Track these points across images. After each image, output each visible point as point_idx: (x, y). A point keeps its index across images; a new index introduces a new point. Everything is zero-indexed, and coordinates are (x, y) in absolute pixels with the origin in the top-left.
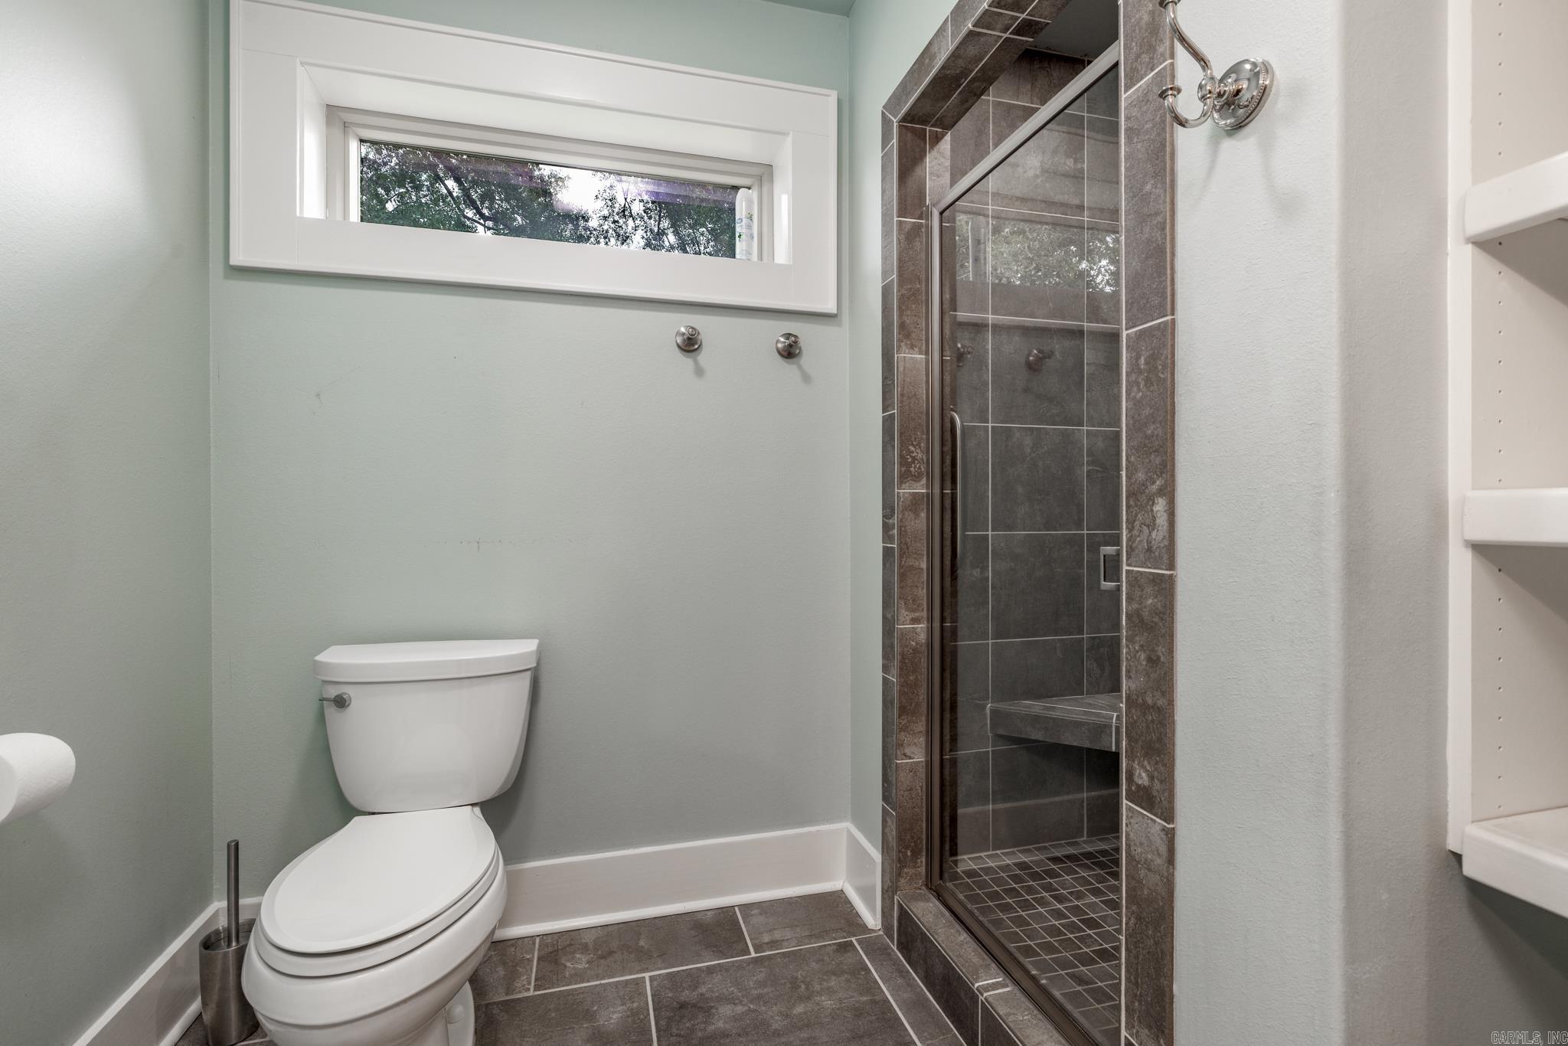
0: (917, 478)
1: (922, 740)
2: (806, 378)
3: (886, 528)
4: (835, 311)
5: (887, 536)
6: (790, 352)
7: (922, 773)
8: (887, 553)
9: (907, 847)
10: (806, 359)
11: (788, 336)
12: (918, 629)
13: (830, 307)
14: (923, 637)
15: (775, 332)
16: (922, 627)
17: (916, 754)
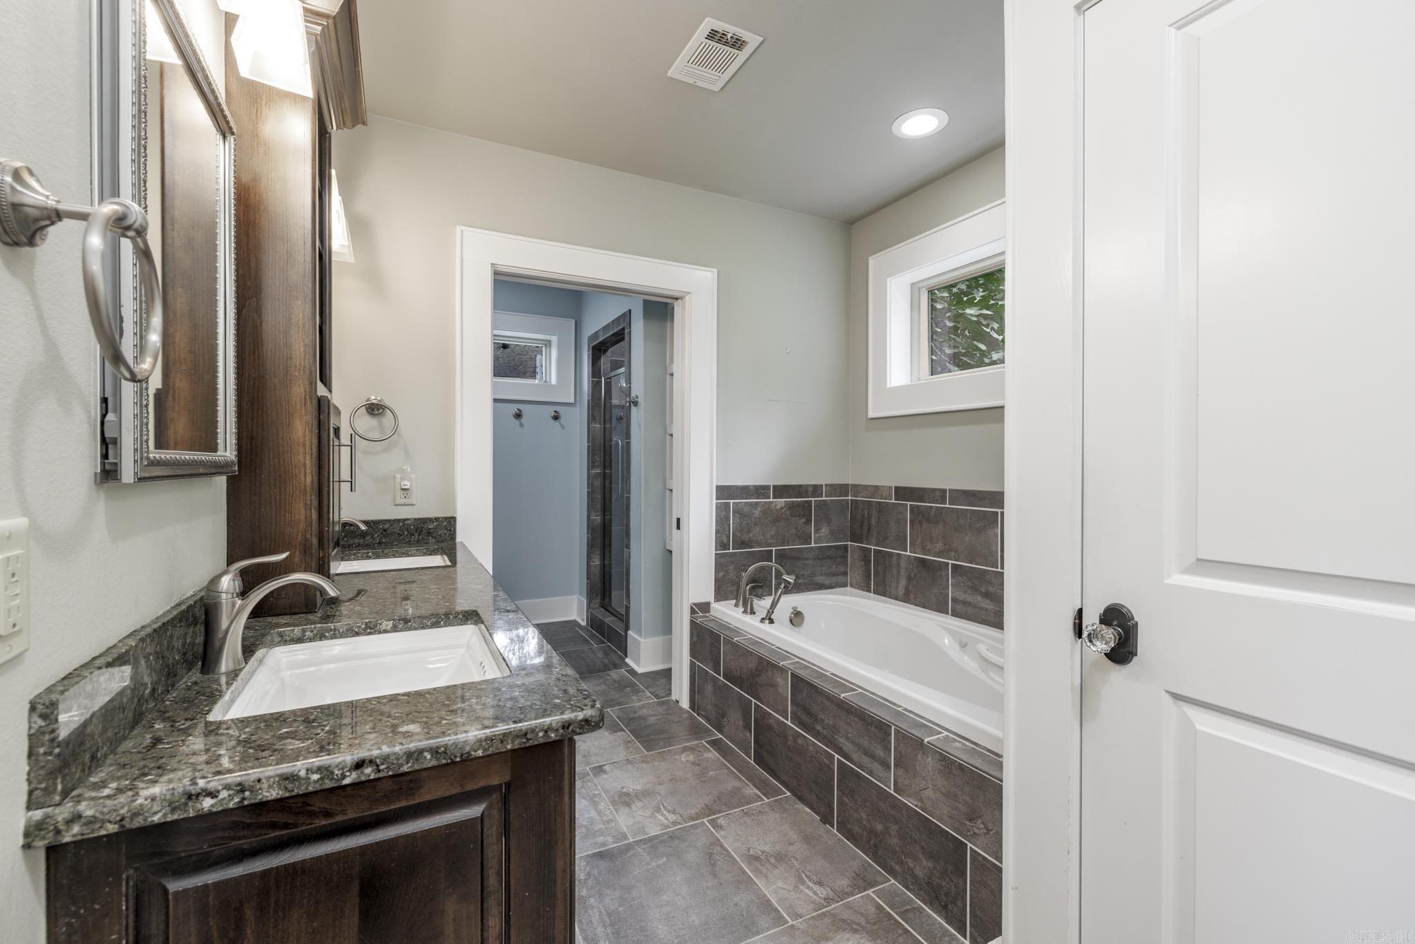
0: (598, 467)
1: (599, 557)
2: (563, 427)
3: (588, 484)
4: (573, 402)
5: (588, 488)
6: (556, 418)
7: (599, 567)
8: (588, 492)
9: (594, 593)
10: (562, 420)
11: (555, 412)
12: (598, 519)
13: (572, 401)
14: (599, 521)
15: (550, 410)
16: (599, 518)
17: (597, 562)
